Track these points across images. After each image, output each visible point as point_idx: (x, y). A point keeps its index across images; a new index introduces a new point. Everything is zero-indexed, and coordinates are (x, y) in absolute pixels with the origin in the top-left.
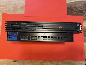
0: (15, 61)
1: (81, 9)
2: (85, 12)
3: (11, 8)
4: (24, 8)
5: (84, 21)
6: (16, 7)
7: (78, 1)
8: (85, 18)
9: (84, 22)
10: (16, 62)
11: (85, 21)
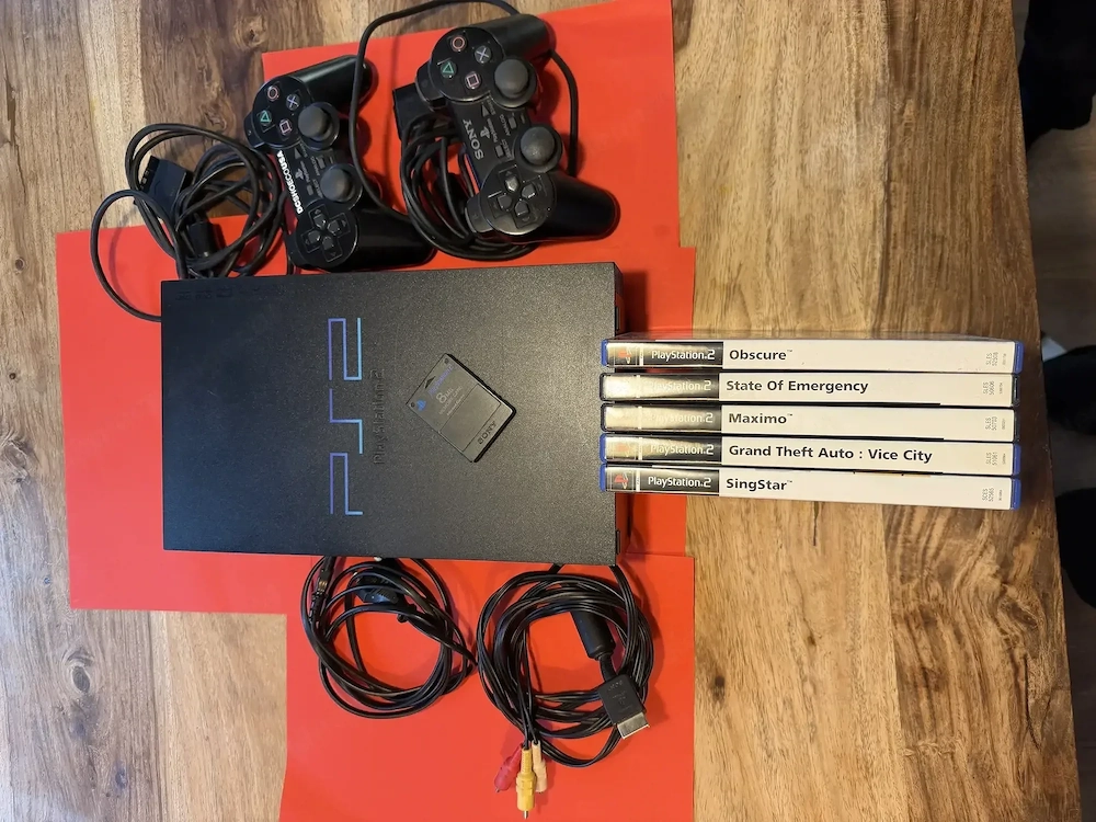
0: (719, 683)
1: (216, 74)
2: (237, 36)
3: (241, 744)
4: (235, 616)
5: (320, 43)
6: (233, 691)
7: (142, 109)
8: (296, 35)
9: (328, 41)
10: (728, 679)
11: (321, 34)
